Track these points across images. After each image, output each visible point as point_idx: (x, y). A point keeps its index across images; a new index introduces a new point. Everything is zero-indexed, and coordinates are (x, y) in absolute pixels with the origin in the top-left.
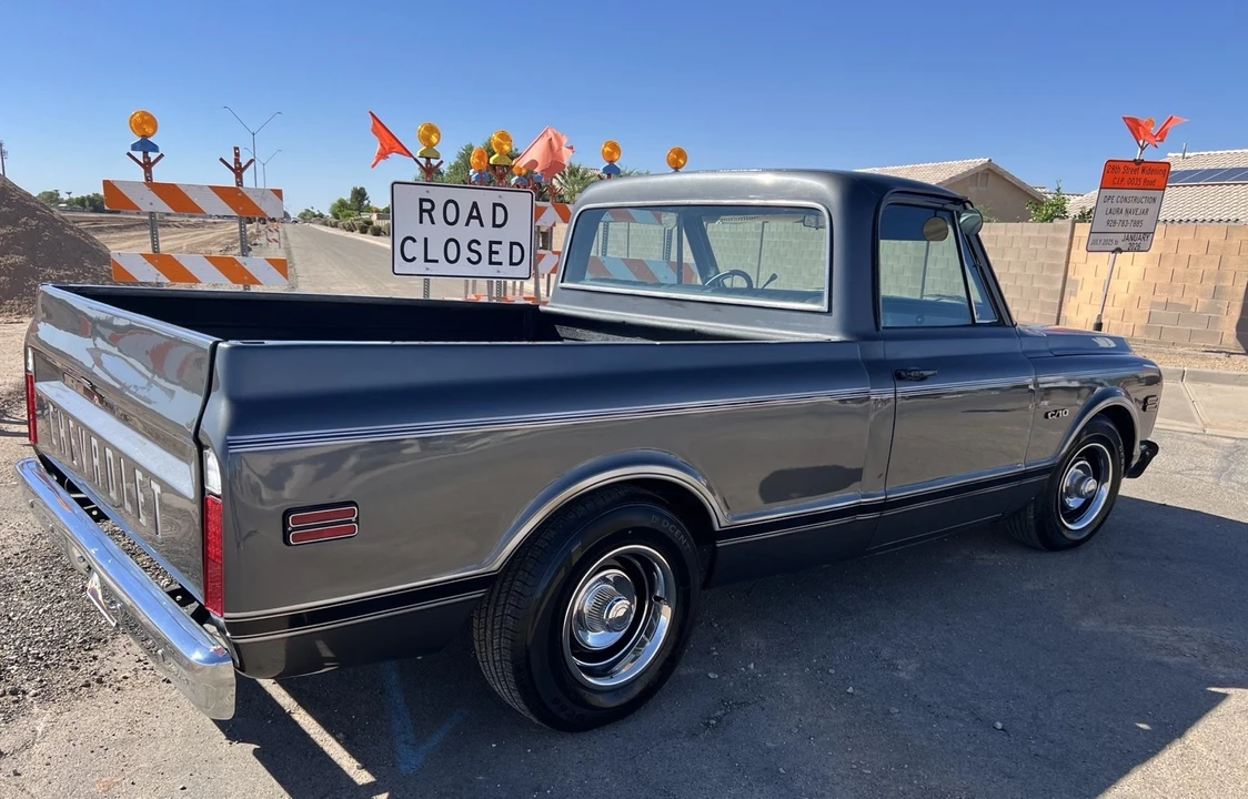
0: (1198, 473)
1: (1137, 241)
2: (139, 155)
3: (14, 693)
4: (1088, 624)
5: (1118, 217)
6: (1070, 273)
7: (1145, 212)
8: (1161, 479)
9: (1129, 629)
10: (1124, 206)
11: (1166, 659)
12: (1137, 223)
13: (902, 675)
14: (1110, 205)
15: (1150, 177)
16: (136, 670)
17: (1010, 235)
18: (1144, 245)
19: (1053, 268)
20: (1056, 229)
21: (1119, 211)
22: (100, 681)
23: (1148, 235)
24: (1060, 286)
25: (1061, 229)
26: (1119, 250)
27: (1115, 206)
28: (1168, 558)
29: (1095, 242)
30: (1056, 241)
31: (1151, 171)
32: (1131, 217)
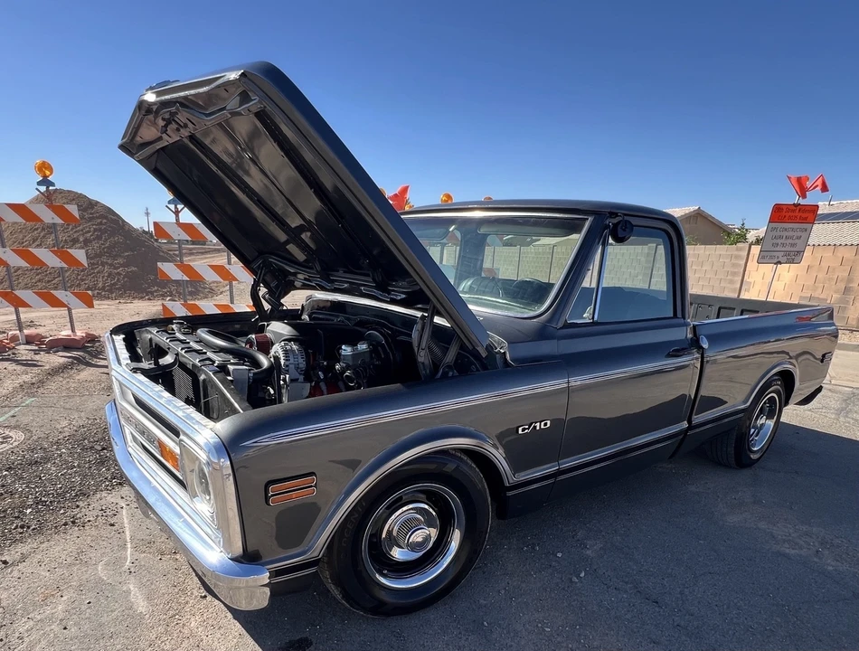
0: (824, 411)
1: (794, 257)
2: (172, 207)
3: (22, 527)
4: (733, 519)
5: (779, 241)
6: (746, 277)
7: (799, 238)
8: (797, 415)
9: (762, 525)
10: (785, 234)
11: (787, 551)
12: (792, 245)
13: (589, 552)
14: (775, 233)
15: (804, 215)
16: (97, 516)
17: (707, 253)
18: (797, 259)
19: (734, 274)
20: (737, 249)
21: (781, 237)
22: (73, 522)
23: (800, 253)
24: (739, 286)
25: (740, 249)
26: (780, 263)
27: (779, 233)
28: (796, 472)
29: (763, 257)
30: (737, 257)
31: (805, 211)
32: (790, 241)
